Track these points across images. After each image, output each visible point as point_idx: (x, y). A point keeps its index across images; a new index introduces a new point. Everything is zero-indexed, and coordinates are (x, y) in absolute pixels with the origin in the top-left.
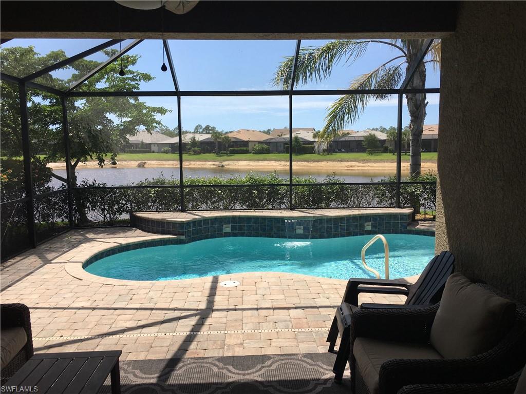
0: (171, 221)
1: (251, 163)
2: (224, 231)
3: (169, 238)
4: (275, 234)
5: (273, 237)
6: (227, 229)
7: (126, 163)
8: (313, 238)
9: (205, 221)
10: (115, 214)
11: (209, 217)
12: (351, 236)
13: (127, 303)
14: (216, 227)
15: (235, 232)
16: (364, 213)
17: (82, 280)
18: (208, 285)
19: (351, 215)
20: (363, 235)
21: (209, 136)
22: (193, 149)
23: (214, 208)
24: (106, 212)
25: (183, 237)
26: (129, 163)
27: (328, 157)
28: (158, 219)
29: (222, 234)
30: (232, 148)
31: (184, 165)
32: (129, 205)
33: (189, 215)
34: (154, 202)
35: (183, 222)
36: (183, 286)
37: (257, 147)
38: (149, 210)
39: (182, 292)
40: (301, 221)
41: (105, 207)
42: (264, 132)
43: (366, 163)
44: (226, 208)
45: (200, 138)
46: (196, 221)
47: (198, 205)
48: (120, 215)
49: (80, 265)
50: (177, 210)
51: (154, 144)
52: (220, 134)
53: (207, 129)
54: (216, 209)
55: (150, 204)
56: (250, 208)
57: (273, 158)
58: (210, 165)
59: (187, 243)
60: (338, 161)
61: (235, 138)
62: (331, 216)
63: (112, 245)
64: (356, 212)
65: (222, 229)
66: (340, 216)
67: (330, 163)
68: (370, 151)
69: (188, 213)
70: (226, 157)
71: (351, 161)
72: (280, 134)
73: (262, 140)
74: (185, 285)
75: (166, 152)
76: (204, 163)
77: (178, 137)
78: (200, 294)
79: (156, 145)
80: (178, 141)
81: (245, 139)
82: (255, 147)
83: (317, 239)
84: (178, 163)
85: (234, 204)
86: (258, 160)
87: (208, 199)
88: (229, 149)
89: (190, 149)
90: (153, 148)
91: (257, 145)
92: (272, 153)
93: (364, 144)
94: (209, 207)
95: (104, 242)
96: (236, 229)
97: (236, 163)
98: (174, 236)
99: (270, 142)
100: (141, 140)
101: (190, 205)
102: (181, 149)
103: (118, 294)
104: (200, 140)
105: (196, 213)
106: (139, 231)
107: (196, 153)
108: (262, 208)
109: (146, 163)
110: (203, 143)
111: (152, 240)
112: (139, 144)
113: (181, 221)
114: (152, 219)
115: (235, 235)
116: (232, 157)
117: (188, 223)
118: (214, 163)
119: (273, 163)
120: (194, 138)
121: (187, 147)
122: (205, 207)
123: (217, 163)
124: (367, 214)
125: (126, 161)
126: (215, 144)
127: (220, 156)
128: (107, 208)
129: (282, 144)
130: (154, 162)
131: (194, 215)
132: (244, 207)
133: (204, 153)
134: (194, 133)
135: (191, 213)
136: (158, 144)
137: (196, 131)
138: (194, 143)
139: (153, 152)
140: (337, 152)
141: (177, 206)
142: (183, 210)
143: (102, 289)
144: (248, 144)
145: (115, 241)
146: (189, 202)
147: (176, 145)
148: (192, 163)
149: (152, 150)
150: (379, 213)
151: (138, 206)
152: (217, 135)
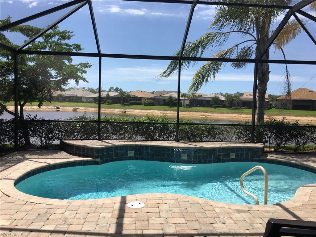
0: (90, 147)
1: (143, 111)
2: (129, 156)
3: (88, 160)
4: (166, 159)
5: (164, 161)
6: (131, 154)
7: (65, 108)
8: (194, 163)
9: (115, 148)
10: (50, 140)
11: (118, 145)
12: (221, 162)
13: (42, 224)
14: (123, 153)
15: (137, 156)
16: (230, 146)
17: (10, 197)
18: (117, 206)
19: (221, 147)
20: (229, 162)
21: (117, 94)
22: (107, 101)
23: (122, 138)
24: (43, 139)
25: (98, 160)
26: (68, 108)
27: (190, 109)
28: (80, 145)
29: (127, 158)
30: (131, 102)
31: (102, 111)
32: (60, 134)
33: (103, 143)
34: (78, 132)
35: (99, 148)
36: (95, 206)
37: (146, 101)
38: (74, 138)
39: (94, 212)
40: (186, 150)
41: (42, 135)
42: (151, 93)
43: (212, 113)
44: (130, 139)
45: (112, 94)
46: (108, 148)
47: (110, 136)
48: (53, 141)
49: (13, 181)
50: (95, 139)
51: (84, 97)
52: (125, 93)
53: (117, 90)
54: (122, 139)
55: (76, 134)
56: (147, 139)
57: (156, 108)
58: (118, 111)
59: (101, 164)
60: (196, 112)
61: (133, 95)
62: (208, 148)
63: (43, 165)
64: (224, 145)
65: (127, 155)
66: (213, 148)
67: (191, 113)
68: (215, 106)
69: (103, 141)
70: (127, 107)
71: (203, 112)
72: (160, 94)
73: (149, 97)
74: (98, 205)
75: (91, 102)
76: (114, 110)
77: (98, 94)
78: (110, 215)
79: (85, 98)
80: (98, 96)
81: (140, 96)
82: (145, 101)
83: (197, 164)
84: (98, 109)
85: (136, 136)
86: (147, 109)
87: (118, 132)
88: (130, 102)
89: (105, 101)
90: (83, 100)
91: (147, 100)
92: (156, 105)
93: (211, 102)
94: (118, 138)
95: (37, 162)
96: (137, 154)
97: (134, 110)
98: (91, 159)
99: (154, 99)
100: (76, 94)
101: (105, 136)
102: (100, 101)
103: (37, 213)
104: (112, 96)
105: (109, 142)
106: (65, 154)
107: (109, 103)
108: (156, 140)
109: (78, 108)
110: (113, 98)
111: (75, 161)
112: (74, 97)
113: (98, 148)
114: (75, 145)
115: (136, 159)
116: (131, 107)
117: (103, 149)
118: (120, 110)
119: (156, 111)
120: (109, 94)
121: (104, 99)
122: (115, 138)
123: (122, 110)
124: (232, 147)
125: (66, 107)
126: (121, 98)
127: (124, 106)
128: (44, 135)
129: (162, 101)
130: (83, 108)
131: (107, 143)
132: (143, 138)
133: (114, 104)
134: (109, 91)
135: (105, 142)
136: (86, 97)
137: (110, 90)
138: (108, 97)
139: (83, 102)
140: (195, 106)
141: (95, 136)
142: (99, 139)
143: (25, 207)
144: (141, 99)
145: (46, 162)
146: (104, 134)
147: (97, 98)
148: (107, 109)
149: (82, 101)
150: (240, 147)
151: (67, 136)
152: (122, 93)
